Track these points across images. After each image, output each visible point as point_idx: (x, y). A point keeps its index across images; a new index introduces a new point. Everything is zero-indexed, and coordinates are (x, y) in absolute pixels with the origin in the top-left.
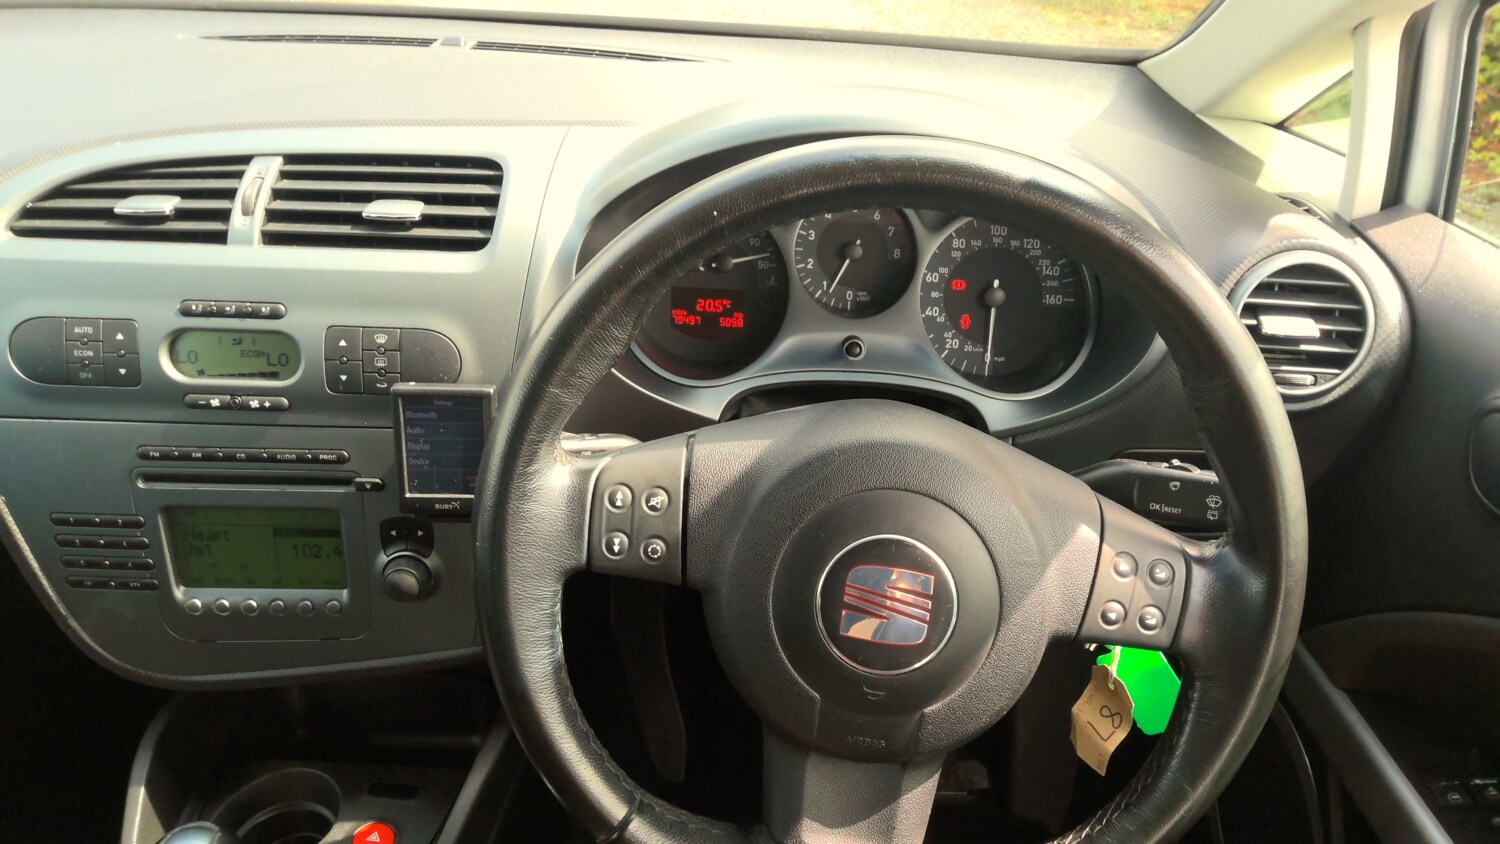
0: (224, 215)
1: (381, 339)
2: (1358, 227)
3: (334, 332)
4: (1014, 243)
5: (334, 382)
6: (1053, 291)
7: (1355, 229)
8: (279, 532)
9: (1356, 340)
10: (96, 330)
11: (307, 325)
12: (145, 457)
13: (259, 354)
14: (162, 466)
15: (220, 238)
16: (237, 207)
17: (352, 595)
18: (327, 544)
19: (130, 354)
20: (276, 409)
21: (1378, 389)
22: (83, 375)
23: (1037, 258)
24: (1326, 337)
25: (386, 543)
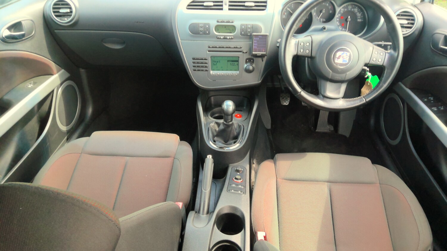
0: (222, 6)
1: (249, 26)
2: (416, 6)
3: (242, 25)
4: (353, 10)
5: (241, 34)
6: (359, 19)
7: (415, 6)
8: (228, 61)
9: (413, 24)
10: (203, 25)
11: (237, 24)
12: (209, 47)
13: (229, 29)
14: (212, 49)
15: (222, 9)
16: (224, 4)
17: (239, 72)
18: (236, 63)
19: (209, 29)
20: (232, 39)
21: (417, 33)
22: (201, 33)
23: (356, 13)
24: (408, 23)
25: (246, 62)
